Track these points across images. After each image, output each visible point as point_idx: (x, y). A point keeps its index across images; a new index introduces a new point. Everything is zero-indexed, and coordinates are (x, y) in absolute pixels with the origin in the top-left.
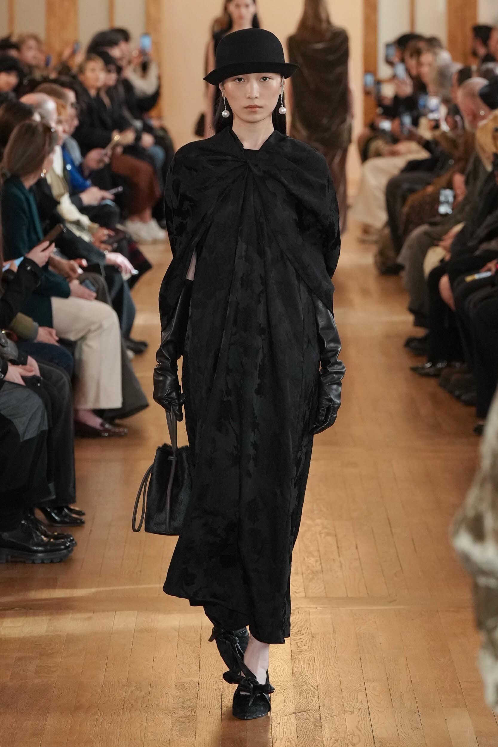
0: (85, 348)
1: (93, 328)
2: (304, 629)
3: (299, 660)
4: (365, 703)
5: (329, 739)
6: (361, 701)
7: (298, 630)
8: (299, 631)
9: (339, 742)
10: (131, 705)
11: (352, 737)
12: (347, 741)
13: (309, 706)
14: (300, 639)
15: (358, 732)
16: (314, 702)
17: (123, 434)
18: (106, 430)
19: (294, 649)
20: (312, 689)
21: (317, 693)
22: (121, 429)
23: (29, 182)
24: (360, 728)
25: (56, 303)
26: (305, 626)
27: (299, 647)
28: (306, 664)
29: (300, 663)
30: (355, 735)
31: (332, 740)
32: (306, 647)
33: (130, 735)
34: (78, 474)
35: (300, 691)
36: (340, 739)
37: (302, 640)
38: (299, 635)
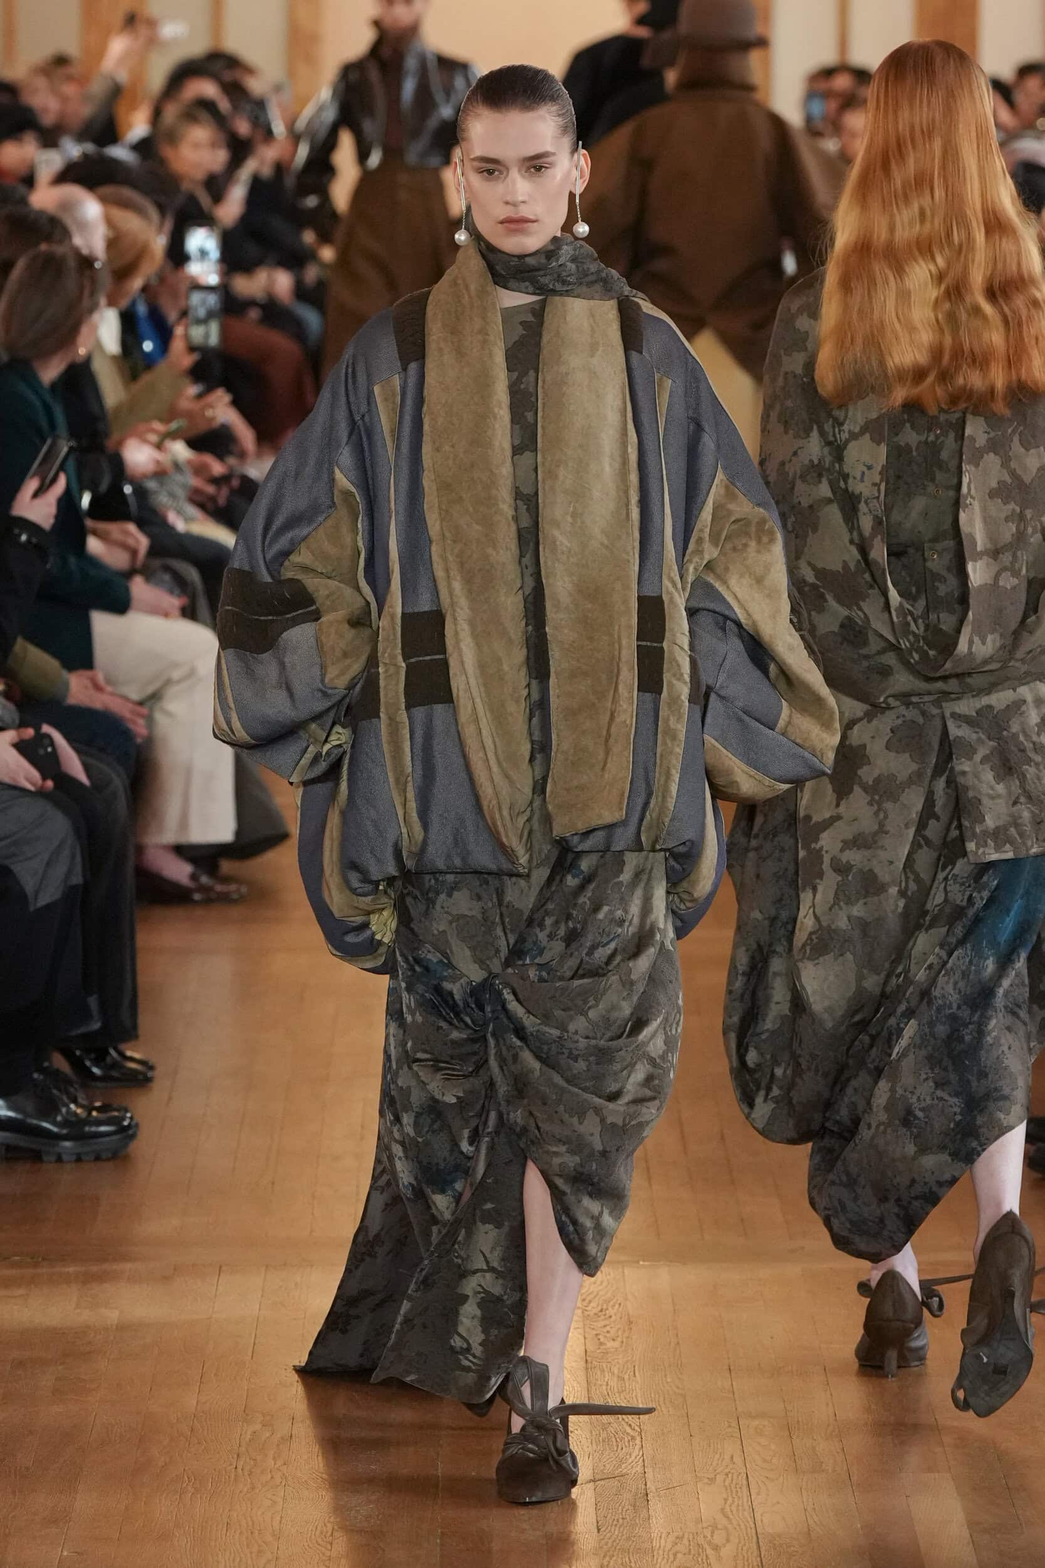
0: (159, 717)
1: (176, 675)
2: (613, 1306)
3: (603, 1371)
4: (738, 1460)
5: (664, 1536)
6: (732, 1457)
7: (599, 1308)
8: (601, 1311)
9: (685, 1541)
10: (252, 1462)
11: (713, 1532)
12: (701, 1540)
13: (623, 1466)
14: (605, 1326)
15: (725, 1522)
16: (633, 1457)
17: (235, 896)
18: (202, 889)
19: (591, 1347)
20: (629, 1430)
21: (638, 1439)
22: (233, 887)
23: (50, 372)
24: (730, 1513)
25: (102, 623)
26: (615, 1300)
27: (601, 1344)
28: (615, 1379)
29: (604, 1377)
30: (719, 1526)
31: (671, 1538)
32: (616, 1344)
33: (250, 1523)
34: (143, 980)
35: (604, 1435)
36: (686, 1536)
37: (608, 1328)
38: (603, 1317)
